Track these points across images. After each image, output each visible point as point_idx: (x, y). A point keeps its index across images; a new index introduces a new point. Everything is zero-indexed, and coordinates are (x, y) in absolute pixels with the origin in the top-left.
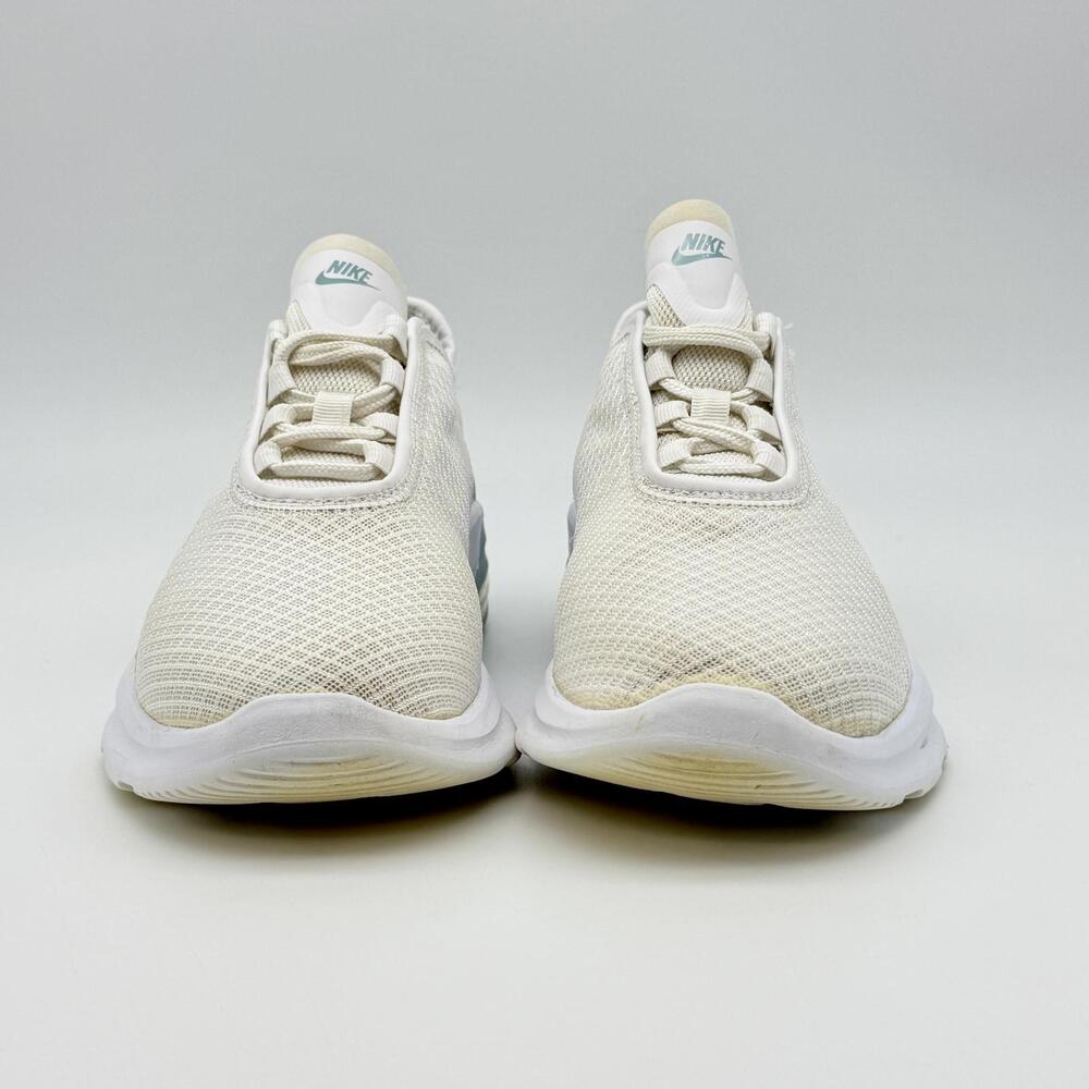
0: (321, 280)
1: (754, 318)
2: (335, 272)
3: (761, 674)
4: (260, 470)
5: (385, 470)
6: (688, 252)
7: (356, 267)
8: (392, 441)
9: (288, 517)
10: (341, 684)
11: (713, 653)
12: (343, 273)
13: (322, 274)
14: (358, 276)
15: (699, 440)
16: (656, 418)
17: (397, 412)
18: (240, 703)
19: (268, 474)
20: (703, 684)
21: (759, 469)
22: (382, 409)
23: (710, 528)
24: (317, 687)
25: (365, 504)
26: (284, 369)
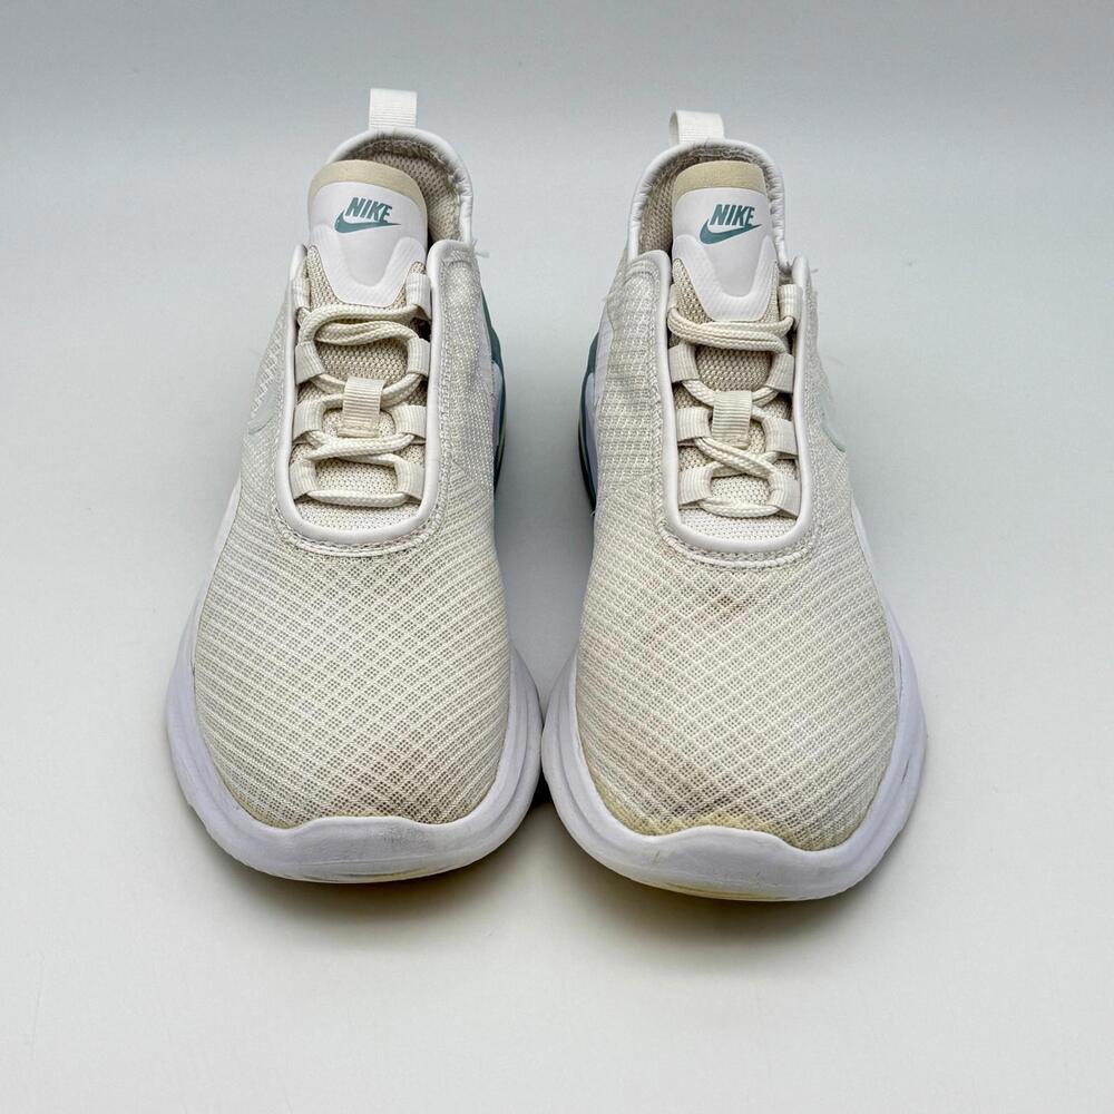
0: (342, 226)
1: (778, 292)
2: (355, 215)
3: (765, 813)
4: (297, 495)
5: (418, 496)
6: (716, 228)
7: (376, 203)
8: (421, 442)
9: (329, 565)
10: (392, 806)
11: (724, 790)
12: (363, 215)
13: (341, 217)
14: (379, 215)
15: (719, 465)
16: (678, 431)
17: (424, 402)
18: (301, 819)
19: (304, 499)
20: (714, 827)
21: (774, 510)
22: (409, 400)
23: (726, 600)
24: (370, 809)
25: (400, 547)
26: (310, 350)
